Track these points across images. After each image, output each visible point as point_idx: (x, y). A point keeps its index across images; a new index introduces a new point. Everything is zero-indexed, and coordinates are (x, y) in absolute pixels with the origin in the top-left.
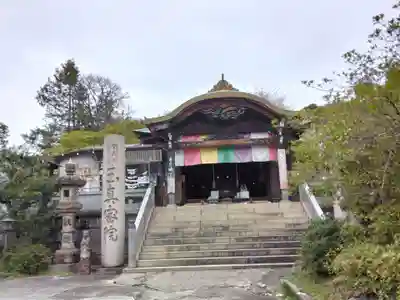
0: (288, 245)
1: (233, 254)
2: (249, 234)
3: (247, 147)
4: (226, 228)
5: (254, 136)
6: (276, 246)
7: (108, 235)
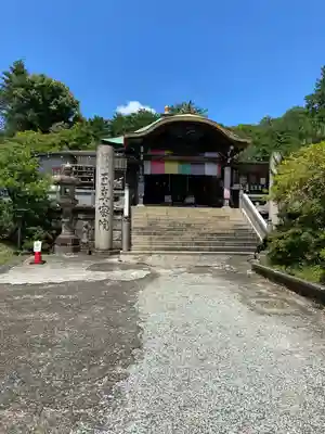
0: (236, 240)
1: (198, 244)
2: (207, 231)
3: (202, 163)
4: (188, 225)
5: (207, 155)
6: (227, 240)
7: (102, 226)
